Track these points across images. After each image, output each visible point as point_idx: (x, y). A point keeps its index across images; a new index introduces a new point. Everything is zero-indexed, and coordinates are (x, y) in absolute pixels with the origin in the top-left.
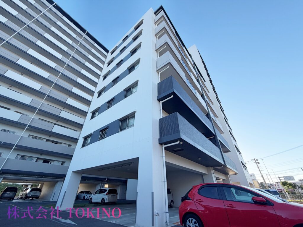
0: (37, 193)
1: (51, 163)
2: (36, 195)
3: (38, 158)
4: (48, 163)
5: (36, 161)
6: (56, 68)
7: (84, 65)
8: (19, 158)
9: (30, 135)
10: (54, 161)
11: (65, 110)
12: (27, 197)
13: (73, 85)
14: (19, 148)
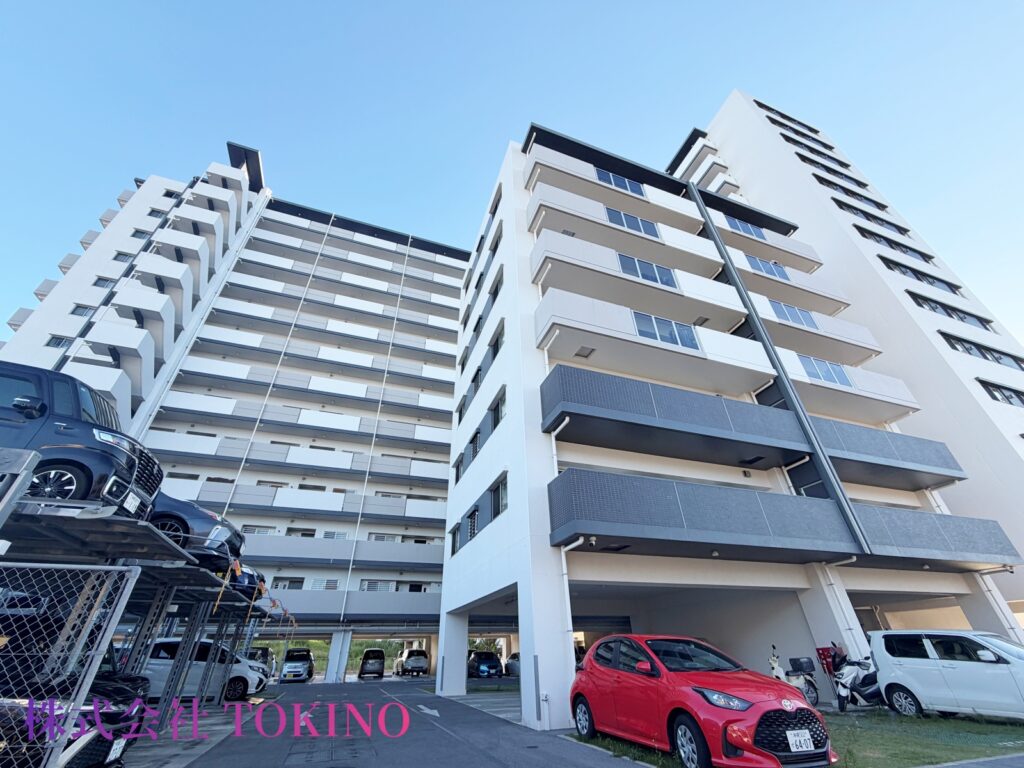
0: (422, 662)
1: (425, 590)
2: (420, 665)
3: (398, 582)
4: (420, 591)
5: (397, 590)
6: (380, 339)
7: (435, 263)
8: (366, 587)
9: (370, 534)
10: (429, 583)
11: (423, 422)
12: (405, 672)
13: (420, 360)
14: (362, 566)
